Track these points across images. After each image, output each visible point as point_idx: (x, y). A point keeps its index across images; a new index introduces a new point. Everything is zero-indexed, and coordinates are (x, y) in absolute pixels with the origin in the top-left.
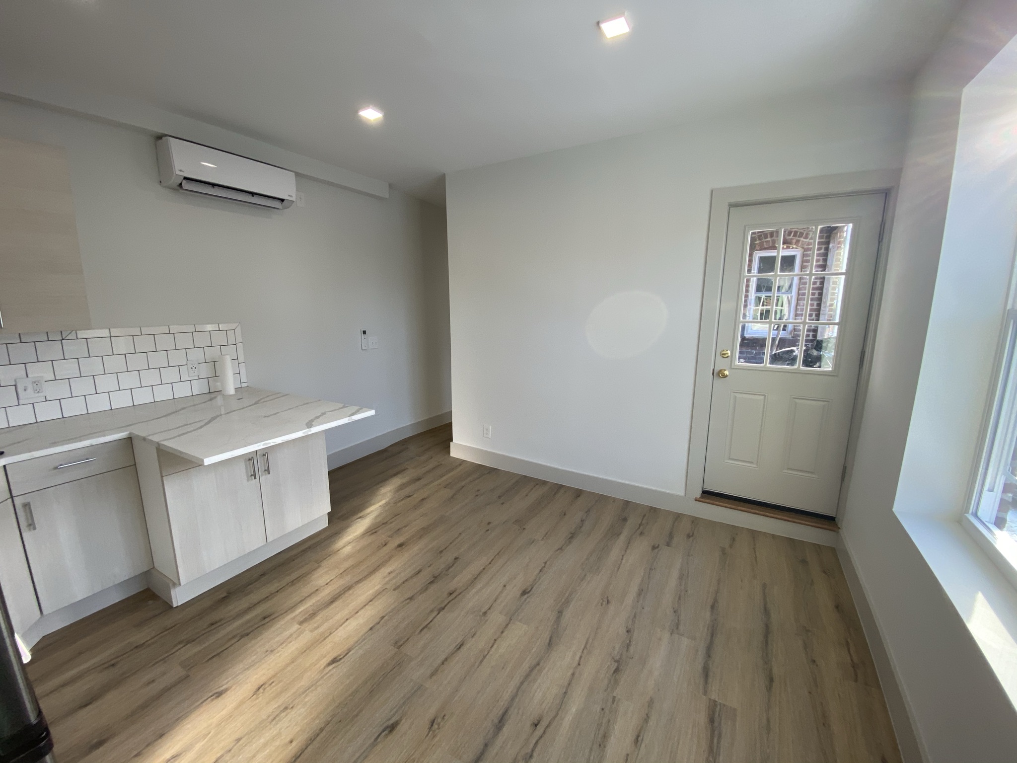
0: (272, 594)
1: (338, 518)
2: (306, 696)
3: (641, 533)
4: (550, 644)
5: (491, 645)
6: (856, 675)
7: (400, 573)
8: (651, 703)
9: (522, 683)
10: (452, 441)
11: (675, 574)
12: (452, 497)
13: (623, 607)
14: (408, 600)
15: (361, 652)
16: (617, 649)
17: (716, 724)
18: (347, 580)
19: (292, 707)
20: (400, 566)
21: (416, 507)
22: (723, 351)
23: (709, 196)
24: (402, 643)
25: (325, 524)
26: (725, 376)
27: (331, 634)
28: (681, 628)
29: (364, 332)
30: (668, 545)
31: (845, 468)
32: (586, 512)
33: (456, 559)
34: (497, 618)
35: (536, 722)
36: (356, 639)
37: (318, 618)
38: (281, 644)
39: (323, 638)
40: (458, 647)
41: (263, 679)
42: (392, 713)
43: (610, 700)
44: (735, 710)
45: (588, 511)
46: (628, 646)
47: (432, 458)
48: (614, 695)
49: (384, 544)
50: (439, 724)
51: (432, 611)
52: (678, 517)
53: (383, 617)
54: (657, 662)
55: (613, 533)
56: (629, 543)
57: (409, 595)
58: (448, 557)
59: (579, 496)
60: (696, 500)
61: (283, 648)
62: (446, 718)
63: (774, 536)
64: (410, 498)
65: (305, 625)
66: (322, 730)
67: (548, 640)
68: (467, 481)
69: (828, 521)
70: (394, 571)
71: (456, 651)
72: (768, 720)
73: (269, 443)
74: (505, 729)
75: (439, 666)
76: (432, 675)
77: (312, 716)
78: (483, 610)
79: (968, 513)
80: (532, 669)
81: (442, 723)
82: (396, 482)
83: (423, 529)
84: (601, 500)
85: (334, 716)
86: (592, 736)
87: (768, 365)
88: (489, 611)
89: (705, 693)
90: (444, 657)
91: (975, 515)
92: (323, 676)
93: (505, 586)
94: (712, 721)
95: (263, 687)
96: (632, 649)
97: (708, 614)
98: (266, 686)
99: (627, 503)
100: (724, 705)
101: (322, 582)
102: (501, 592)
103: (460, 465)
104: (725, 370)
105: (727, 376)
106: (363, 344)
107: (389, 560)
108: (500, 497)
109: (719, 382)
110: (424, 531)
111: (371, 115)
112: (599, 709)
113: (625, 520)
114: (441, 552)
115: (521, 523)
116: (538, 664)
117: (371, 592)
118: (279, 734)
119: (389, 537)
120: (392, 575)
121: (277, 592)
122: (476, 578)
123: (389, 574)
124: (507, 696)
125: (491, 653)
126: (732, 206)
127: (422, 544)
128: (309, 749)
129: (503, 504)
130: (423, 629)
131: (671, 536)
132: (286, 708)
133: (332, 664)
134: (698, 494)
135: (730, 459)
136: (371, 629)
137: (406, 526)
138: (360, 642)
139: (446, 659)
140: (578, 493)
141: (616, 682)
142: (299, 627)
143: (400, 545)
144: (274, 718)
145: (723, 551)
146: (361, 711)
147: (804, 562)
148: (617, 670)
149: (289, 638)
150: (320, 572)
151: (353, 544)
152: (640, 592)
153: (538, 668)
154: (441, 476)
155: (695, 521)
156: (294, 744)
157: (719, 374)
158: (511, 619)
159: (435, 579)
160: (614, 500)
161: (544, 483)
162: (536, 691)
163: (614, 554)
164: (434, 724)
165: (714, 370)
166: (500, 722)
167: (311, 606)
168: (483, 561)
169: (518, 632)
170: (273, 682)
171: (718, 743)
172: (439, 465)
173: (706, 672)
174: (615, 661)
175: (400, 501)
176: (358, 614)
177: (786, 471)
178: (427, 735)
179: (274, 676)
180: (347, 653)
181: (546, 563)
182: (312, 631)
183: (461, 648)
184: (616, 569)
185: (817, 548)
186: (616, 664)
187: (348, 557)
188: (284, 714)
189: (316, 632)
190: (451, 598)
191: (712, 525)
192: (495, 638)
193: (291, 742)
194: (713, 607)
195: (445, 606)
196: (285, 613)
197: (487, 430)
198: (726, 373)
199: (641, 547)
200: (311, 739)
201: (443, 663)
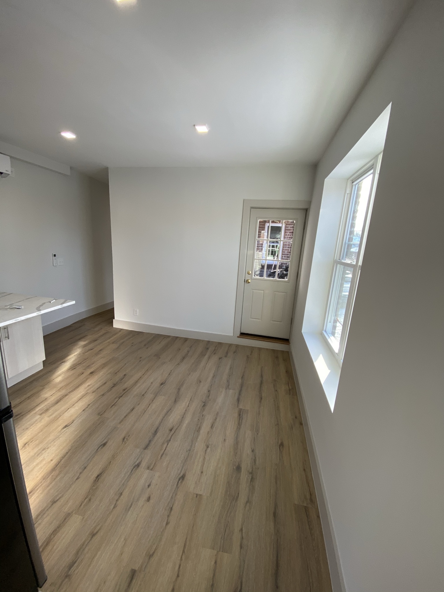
0: (17, 405)
1: (49, 364)
2: (54, 442)
3: (215, 354)
4: (175, 401)
5: (148, 406)
6: (290, 393)
7: (94, 385)
8: (217, 414)
9: (164, 417)
10: (114, 318)
11: (228, 367)
12: (118, 348)
13: (206, 383)
14: (102, 396)
15: (80, 421)
16: (204, 398)
17: (241, 416)
18: (63, 392)
19: (48, 448)
20: (93, 382)
21: (97, 354)
22: (248, 271)
23: (243, 202)
24: (102, 413)
25: (41, 367)
26: (249, 283)
27: (60, 416)
28: (230, 387)
29: (55, 255)
30: (226, 356)
31: (292, 319)
32: (190, 347)
33: (125, 375)
34: (149, 396)
35: (171, 429)
36: (76, 416)
37: (50, 411)
38: (32, 425)
39: (56, 419)
40: (132, 410)
41: (26, 441)
42: (103, 440)
43: (202, 416)
44: (248, 410)
45: (191, 347)
46: (209, 396)
47: (101, 329)
48: (203, 414)
49: (82, 373)
50: (127, 439)
51: (116, 398)
52: (230, 345)
53: (89, 405)
54: (220, 400)
55: (202, 355)
56: (209, 358)
57: (102, 393)
58: (120, 375)
59: (186, 341)
60: (238, 337)
61: (33, 427)
62: (130, 436)
63: (267, 349)
64: (92, 350)
65: (44, 415)
66: (67, 453)
67: (174, 400)
68: (125, 339)
69: (286, 341)
70: (91, 384)
71: (131, 412)
72: (259, 411)
73: (18, 320)
74: (158, 434)
75: (123, 419)
76: (120, 423)
77: (60, 449)
78: (143, 394)
79: (323, 331)
80: (168, 412)
81: (128, 438)
82: (82, 343)
83: (104, 364)
84: (197, 341)
85: (72, 447)
86: (195, 429)
87: (265, 278)
88: (145, 394)
89: (238, 406)
90: (125, 415)
91: (325, 331)
92: (62, 433)
93: (152, 383)
94: (240, 415)
95: (28, 443)
96: (210, 397)
97: (240, 381)
98: (29, 443)
99: (209, 342)
100: (244, 409)
101: (47, 395)
102: (151, 385)
103: (120, 331)
104: (249, 280)
105: (250, 282)
106: (54, 263)
107: (86, 380)
108: (145, 345)
109: (246, 285)
110: (104, 365)
111: (69, 135)
112: (197, 420)
113: (208, 349)
114: (116, 373)
115: (157, 356)
116: (171, 409)
117: (79, 395)
118: (44, 459)
119: (84, 370)
120: (90, 387)
121: (20, 403)
122: (137, 382)
123: (88, 386)
124: (157, 423)
125: (148, 409)
126: (252, 208)
127: (105, 370)
128: (63, 461)
129: (147, 348)
130: (112, 406)
131: (227, 353)
132: (44, 449)
133: (65, 428)
134: (238, 334)
135: (251, 318)
136: (84, 410)
137: (93, 364)
138: (78, 417)
139: (126, 416)
140: (186, 340)
141: (204, 410)
142: (40, 416)
143: (92, 373)
144: (38, 454)
145: (248, 357)
146: (86, 442)
147: (277, 358)
148: (204, 406)
149: (35, 422)
150: (45, 390)
151: (63, 375)
152: (214, 376)
153: (170, 411)
154: (110, 338)
155: (237, 346)
156: (53, 461)
157: (247, 282)
158: (156, 395)
159: (115, 385)
160: (203, 341)
161: (169, 336)
162: (170, 419)
163: (202, 364)
164: (125, 439)
165: (245, 280)
166: (155, 432)
167: (44, 406)
168: (139, 374)
169: (160, 400)
170: (33, 441)
171: (242, 421)
172: (106, 333)
173: (238, 400)
174: (203, 403)
175: (86, 352)
176: (74, 406)
177: (272, 322)
178: (122, 443)
179: (32, 438)
180: (73, 422)
181: (171, 371)
182: (48, 417)
183: (133, 410)
184: (204, 369)
185: (283, 352)
186: (204, 403)
187: (61, 382)
188: (44, 451)
189: (51, 417)
190: (125, 391)
191: (244, 347)
192: (149, 403)
193: (52, 460)
194: (242, 378)
195: (122, 395)
196: (29, 412)
197: (136, 311)
198: (250, 281)
199: (215, 359)
200: (62, 457)
201: (125, 417)
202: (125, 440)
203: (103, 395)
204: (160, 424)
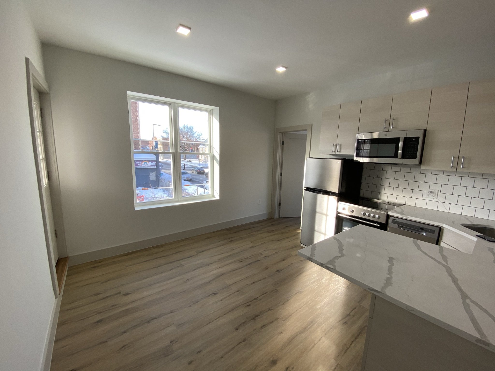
24: (275, 291)
51: (260, 299)
58: (241, 333)
62: (263, 269)
71: (255, 282)
76: (265, 278)
130: (265, 293)
159: (254, 318)
190: (250, 303)
195: (253, 300)
201: (261, 280)
202: (266, 268)
203: (269, 310)
204: (244, 267)
